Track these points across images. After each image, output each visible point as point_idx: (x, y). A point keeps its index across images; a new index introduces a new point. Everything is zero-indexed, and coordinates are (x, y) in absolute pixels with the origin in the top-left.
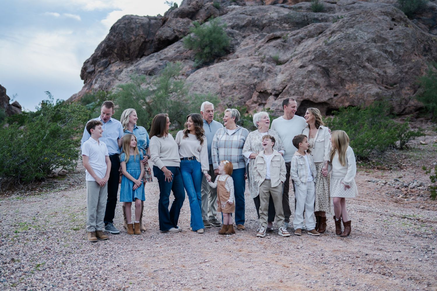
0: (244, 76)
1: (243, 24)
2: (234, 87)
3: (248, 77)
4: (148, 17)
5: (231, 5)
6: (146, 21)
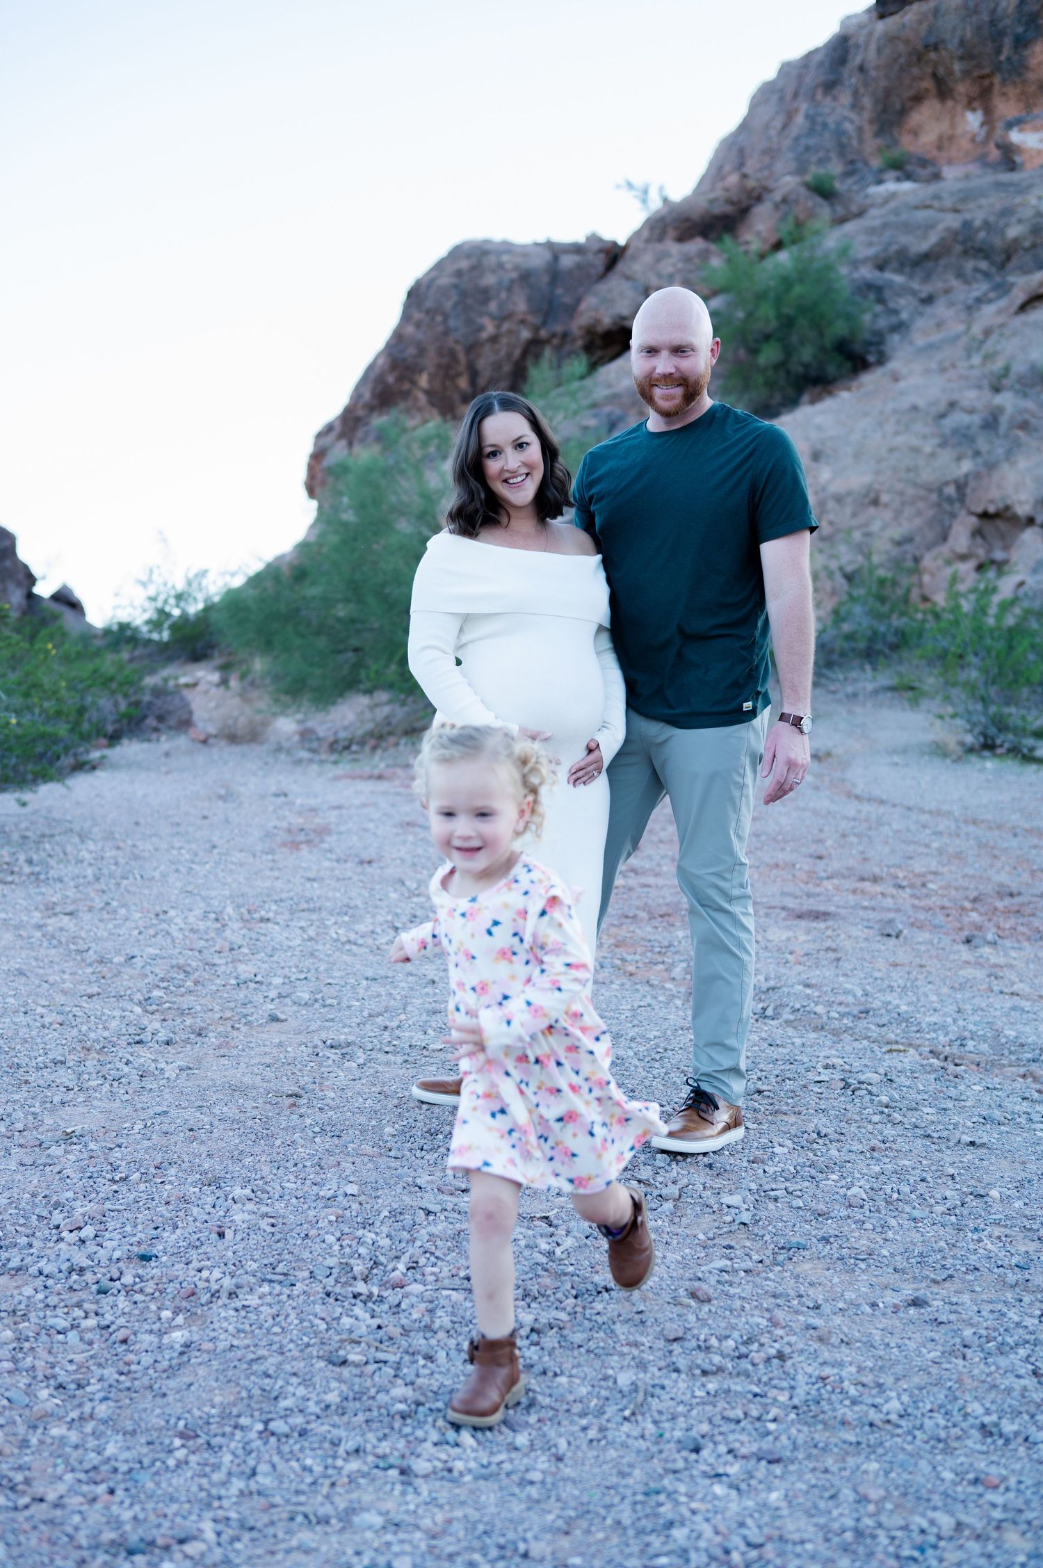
0: (915, 450)
1: (925, 246)
2: (872, 495)
3: (933, 455)
4: (550, 245)
5: (880, 182)
6: (539, 261)
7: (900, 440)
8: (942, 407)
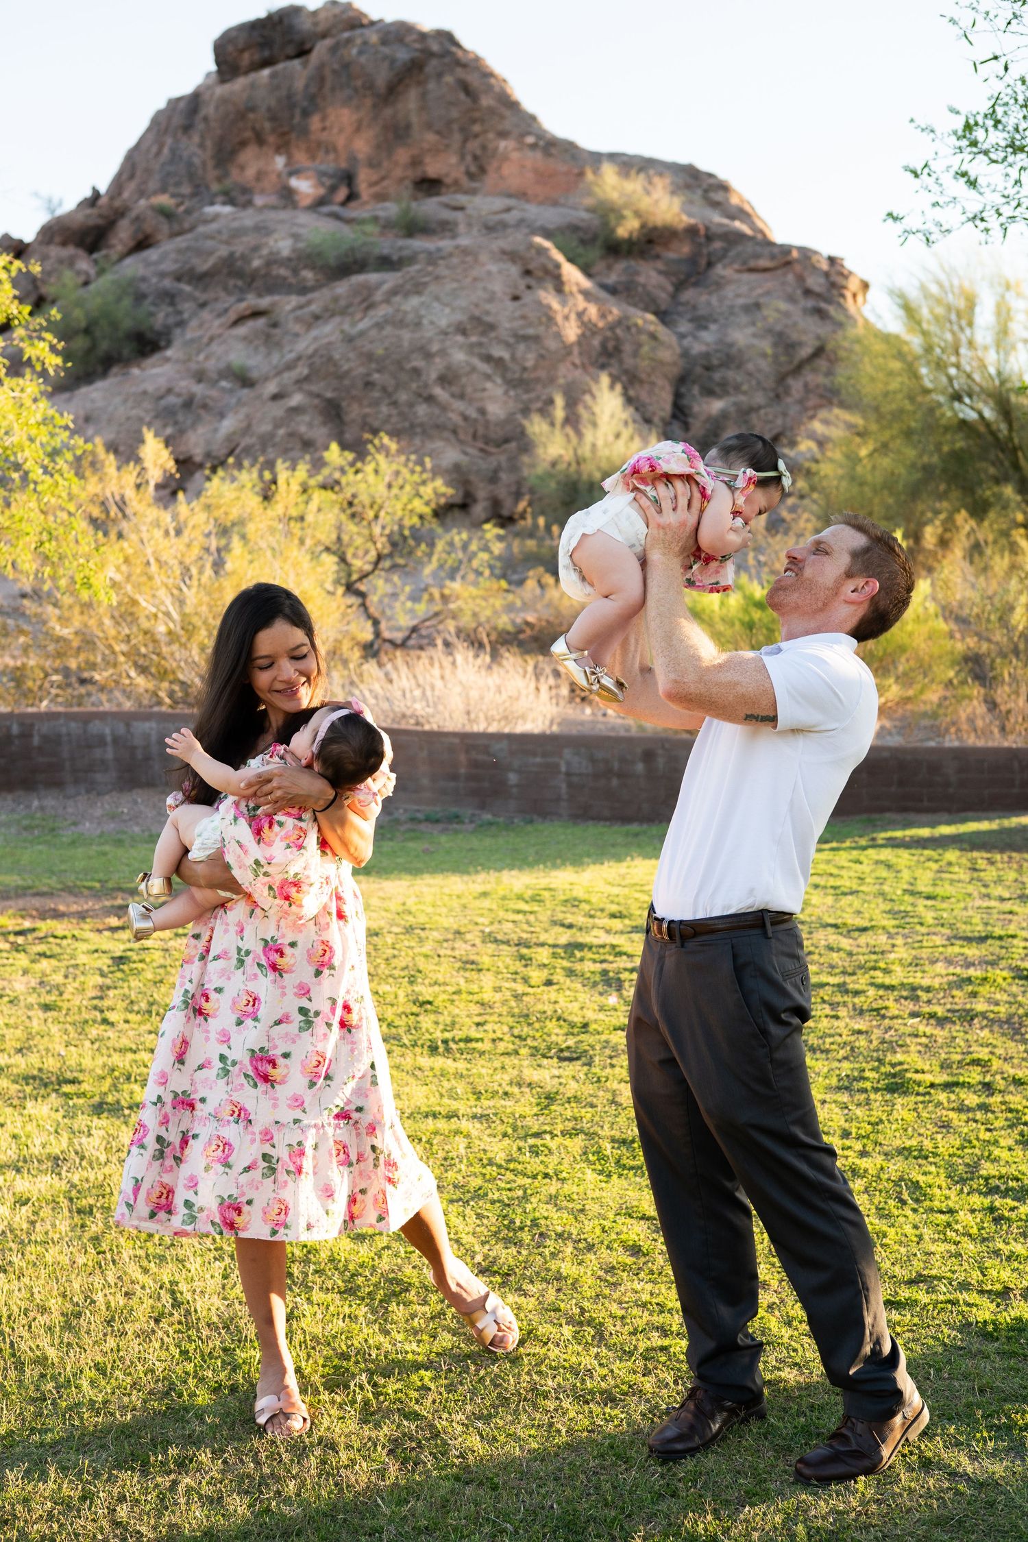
1: (206, 268)
5: (212, 204)
7: (134, 412)
8: (163, 390)
